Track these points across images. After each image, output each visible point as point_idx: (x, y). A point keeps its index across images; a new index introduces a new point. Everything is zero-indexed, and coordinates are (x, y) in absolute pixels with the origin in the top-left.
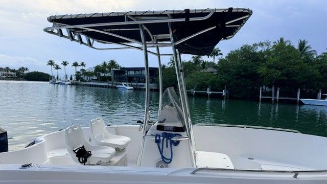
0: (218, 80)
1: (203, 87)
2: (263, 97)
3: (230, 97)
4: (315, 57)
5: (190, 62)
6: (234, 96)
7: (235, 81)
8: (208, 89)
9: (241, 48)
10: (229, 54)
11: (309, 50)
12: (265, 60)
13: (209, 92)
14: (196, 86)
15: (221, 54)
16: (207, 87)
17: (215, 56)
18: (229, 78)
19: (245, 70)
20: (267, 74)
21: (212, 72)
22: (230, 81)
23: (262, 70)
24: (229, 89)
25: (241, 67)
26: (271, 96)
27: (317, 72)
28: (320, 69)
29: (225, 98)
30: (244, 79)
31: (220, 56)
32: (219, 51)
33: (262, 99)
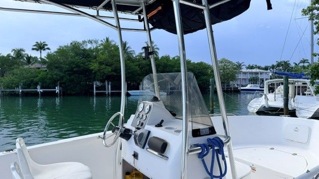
0: (49, 76)
1: (32, 84)
3: (64, 94)
4: (134, 56)
6: (69, 92)
7: (68, 78)
8: (39, 87)
9: (71, 44)
10: (58, 49)
11: (129, 50)
12: (95, 57)
13: (39, 90)
14: (22, 84)
15: (48, 49)
16: (36, 84)
17: (42, 51)
18: (62, 74)
19: (78, 66)
20: (99, 70)
21: (39, 68)
22: (62, 78)
23: (94, 66)
24: (63, 85)
25: (73, 63)
26: (105, 90)
27: (137, 68)
28: (139, 65)
29: (59, 95)
30: (77, 75)
31: (47, 51)
32: (46, 45)
33: (96, 93)
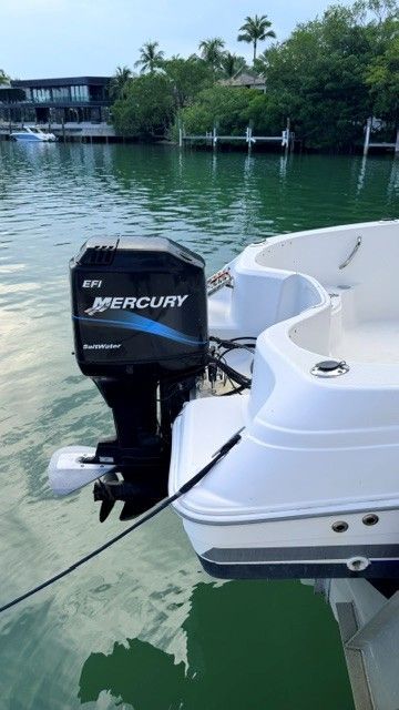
0: (270, 105)
1: (234, 124)
2: (372, 145)
3: (298, 148)
5: (193, 58)
6: (308, 145)
7: (311, 108)
8: (249, 131)
9: (326, 14)
10: (294, 34)
12: (381, 50)
13: (250, 139)
14: (217, 124)
15: (272, 34)
16: (244, 124)
17: (258, 41)
18: (298, 100)
19: (336, 78)
20: (387, 86)
21: (248, 86)
22: (298, 107)
23: (376, 75)
24: (296, 127)
25: (325, 67)
26: (393, 142)
29: (286, 151)
30: (330, 102)
31: (269, 40)
32: (268, 24)
33: (370, 149)
